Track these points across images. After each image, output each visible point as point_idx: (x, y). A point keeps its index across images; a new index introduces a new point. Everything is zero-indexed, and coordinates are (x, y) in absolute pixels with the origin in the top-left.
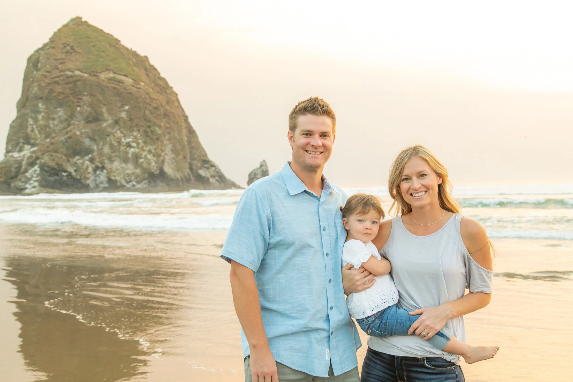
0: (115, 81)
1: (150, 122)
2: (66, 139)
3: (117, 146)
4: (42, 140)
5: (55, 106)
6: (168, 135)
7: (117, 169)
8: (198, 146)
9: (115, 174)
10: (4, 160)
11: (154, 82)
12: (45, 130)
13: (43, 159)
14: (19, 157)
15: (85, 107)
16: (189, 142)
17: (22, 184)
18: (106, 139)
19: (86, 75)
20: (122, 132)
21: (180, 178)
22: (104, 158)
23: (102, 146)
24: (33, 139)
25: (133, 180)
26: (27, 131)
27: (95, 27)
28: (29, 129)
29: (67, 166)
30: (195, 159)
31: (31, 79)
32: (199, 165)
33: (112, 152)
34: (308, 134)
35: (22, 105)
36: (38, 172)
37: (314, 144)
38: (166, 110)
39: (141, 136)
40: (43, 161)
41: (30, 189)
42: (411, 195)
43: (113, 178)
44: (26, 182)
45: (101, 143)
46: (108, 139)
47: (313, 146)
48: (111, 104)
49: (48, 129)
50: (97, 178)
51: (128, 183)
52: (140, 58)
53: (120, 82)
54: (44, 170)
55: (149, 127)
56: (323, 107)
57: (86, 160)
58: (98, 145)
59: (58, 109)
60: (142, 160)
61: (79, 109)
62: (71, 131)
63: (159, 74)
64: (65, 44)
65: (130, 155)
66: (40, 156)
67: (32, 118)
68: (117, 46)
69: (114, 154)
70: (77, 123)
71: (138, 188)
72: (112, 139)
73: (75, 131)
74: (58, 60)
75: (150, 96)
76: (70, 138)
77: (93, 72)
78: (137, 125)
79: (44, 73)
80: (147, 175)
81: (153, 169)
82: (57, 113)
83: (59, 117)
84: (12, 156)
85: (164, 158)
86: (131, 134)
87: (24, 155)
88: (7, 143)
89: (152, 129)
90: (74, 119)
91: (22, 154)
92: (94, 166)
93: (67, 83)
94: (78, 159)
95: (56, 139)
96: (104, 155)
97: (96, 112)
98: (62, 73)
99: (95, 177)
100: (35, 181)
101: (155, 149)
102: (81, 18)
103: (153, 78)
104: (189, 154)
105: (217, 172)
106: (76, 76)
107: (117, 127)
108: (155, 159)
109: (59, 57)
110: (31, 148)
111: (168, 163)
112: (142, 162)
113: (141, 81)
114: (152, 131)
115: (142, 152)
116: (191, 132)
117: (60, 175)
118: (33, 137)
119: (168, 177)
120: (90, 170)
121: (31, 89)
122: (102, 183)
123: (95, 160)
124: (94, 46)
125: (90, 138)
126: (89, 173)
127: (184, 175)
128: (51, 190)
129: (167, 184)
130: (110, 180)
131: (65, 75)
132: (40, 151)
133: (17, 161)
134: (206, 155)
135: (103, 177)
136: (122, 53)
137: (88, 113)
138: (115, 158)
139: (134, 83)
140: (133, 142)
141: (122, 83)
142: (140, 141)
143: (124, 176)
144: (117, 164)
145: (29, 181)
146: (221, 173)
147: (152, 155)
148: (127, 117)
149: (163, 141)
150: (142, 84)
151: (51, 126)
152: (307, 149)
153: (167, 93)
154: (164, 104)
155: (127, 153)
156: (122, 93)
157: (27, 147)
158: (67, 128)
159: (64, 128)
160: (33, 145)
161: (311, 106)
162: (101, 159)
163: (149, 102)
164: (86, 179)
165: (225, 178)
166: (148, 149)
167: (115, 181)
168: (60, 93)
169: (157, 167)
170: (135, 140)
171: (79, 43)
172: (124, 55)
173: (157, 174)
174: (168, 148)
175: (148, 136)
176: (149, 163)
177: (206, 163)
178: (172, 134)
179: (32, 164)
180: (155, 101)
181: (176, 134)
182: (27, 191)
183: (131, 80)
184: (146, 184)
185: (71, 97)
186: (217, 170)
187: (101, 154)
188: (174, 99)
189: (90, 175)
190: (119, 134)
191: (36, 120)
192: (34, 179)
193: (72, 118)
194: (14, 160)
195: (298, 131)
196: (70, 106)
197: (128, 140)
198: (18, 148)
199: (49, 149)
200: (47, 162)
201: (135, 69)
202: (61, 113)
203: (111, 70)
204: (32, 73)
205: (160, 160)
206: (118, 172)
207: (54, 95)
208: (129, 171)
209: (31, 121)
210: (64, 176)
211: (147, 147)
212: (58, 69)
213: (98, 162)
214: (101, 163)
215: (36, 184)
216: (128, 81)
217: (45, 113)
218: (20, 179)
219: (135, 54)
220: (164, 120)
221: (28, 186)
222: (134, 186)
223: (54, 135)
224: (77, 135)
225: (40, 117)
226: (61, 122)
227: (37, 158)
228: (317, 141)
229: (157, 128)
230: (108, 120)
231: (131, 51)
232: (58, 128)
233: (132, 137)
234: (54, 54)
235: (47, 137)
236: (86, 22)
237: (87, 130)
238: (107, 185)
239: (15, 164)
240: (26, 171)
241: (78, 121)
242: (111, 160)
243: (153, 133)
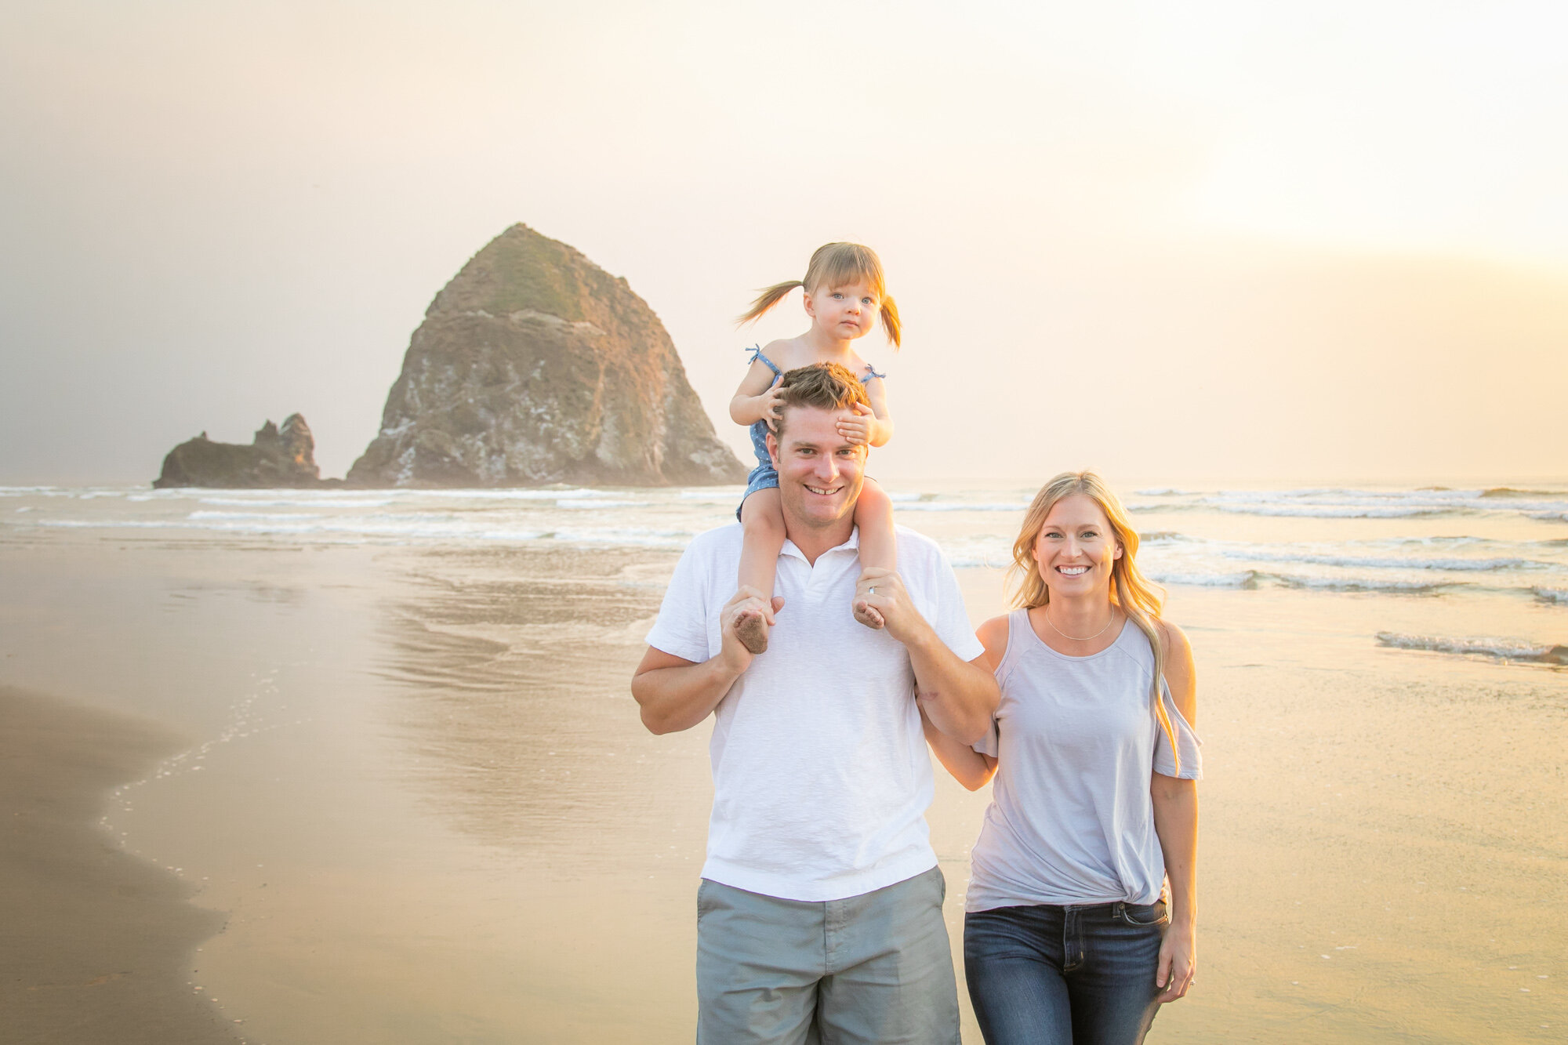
0: (533, 323)
1: (575, 383)
2: (453, 409)
3: (523, 419)
4: (423, 411)
5: (444, 362)
7: (521, 454)
9: (517, 461)
12: (428, 397)
13: (421, 439)
14: (395, 434)
15: (484, 363)
17: (394, 473)
18: (509, 409)
19: (491, 316)
20: (532, 399)
21: (616, 466)
22: (504, 436)
23: (502, 419)
24: (413, 410)
25: (542, 469)
28: (408, 396)
29: (451, 448)
33: (516, 429)
36: (413, 456)
39: (559, 404)
40: (420, 441)
41: (402, 479)
43: (514, 466)
44: (398, 470)
45: (501, 415)
46: (512, 409)
47: (819, 477)
48: (520, 357)
49: (432, 396)
50: (492, 467)
51: (535, 473)
53: (540, 324)
54: (421, 454)
55: (574, 391)
57: (479, 440)
58: (497, 417)
59: (448, 367)
60: (558, 440)
61: (474, 366)
62: (460, 398)
65: (541, 433)
66: (418, 434)
67: (413, 379)
69: (518, 432)
70: (470, 385)
72: (517, 410)
73: (467, 397)
74: (462, 294)
76: (457, 407)
77: (502, 311)
78: (555, 389)
79: (438, 315)
80: (563, 462)
81: (575, 453)
82: (445, 372)
83: (448, 379)
84: (387, 434)
85: (599, 438)
86: (545, 401)
87: (400, 432)
89: (578, 393)
90: (468, 380)
91: (398, 430)
92: (488, 448)
93: (465, 328)
94: (469, 439)
95: (441, 409)
96: (504, 432)
97: (497, 369)
98: (461, 314)
99: (489, 464)
100: (411, 469)
101: (580, 424)
106: (478, 318)
107: (527, 392)
108: (579, 438)
109: (466, 289)
110: (410, 422)
111: (605, 444)
112: (557, 444)
113: (585, 320)
114: (578, 398)
115: (559, 428)
117: (440, 460)
118: (412, 406)
119: (602, 466)
120: (483, 454)
122: (498, 472)
123: (491, 439)
125: (487, 407)
126: (480, 458)
128: (427, 484)
129: (600, 476)
130: (509, 470)
131: (463, 316)
132: (419, 426)
133: (392, 439)
135: (499, 465)
137: (487, 372)
138: (520, 437)
139: (563, 325)
140: (546, 413)
142: (558, 411)
143: (531, 463)
144: (521, 446)
145: (402, 468)
147: (573, 432)
148: (542, 376)
149: (600, 411)
150: (583, 325)
151: (437, 391)
155: (537, 429)
156: (539, 341)
157: (404, 420)
158: (457, 393)
159: (453, 394)
160: (413, 418)
162: (499, 439)
164: (476, 467)
166: (568, 423)
167: (517, 471)
168: (452, 343)
169: (581, 450)
170: (549, 410)
173: (582, 460)
174: (609, 423)
175: (570, 405)
176: (567, 446)
179: (407, 445)
182: (399, 483)
183: (560, 321)
184: (561, 475)
185: (466, 350)
189: (480, 462)
190: (527, 402)
192: (409, 466)
193: (465, 379)
194: (388, 439)
196: (463, 362)
197: (540, 410)
198: (395, 422)
199: (430, 424)
200: (425, 442)
202: (451, 372)
203: (533, 307)
205: (590, 440)
208: (537, 457)
209: (411, 385)
210: (446, 461)
211: (567, 421)
212: (457, 308)
213: (495, 442)
214: (499, 444)
215: (409, 473)
216: (557, 322)
217: (430, 372)
218: (391, 467)
221: (401, 476)
222: (544, 477)
223: (438, 404)
224: (469, 404)
225: (423, 378)
226: (450, 385)
227: (413, 437)
229: (588, 393)
230: (514, 382)
232: (445, 393)
233: (546, 406)
235: (430, 407)
237: (484, 396)
239: (388, 444)
240: (399, 455)
242: (513, 439)
243: (580, 399)
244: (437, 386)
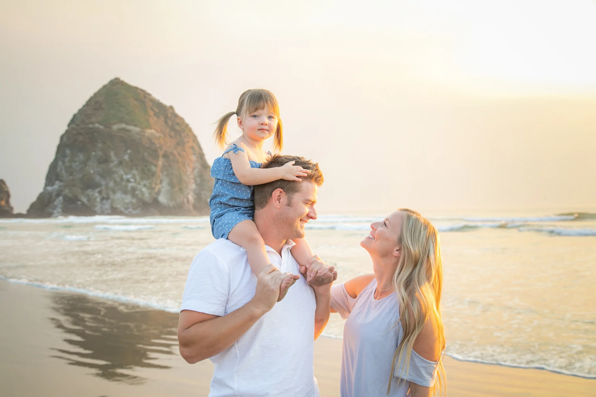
0: (124, 131)
1: (147, 162)
2: (82, 176)
3: (119, 181)
4: (67, 177)
5: (78, 151)
7: (119, 199)
9: (116, 203)
14: (51, 190)
15: (99, 152)
17: (52, 210)
19: (102, 127)
20: (124, 171)
22: (109, 190)
23: (108, 181)
24: (61, 176)
25: (130, 208)
28: (59, 170)
29: (82, 197)
36: (62, 201)
39: (138, 173)
40: (65, 193)
41: (56, 214)
43: (115, 206)
44: (54, 209)
45: (108, 179)
46: (113, 176)
48: (117, 149)
49: (71, 169)
51: (126, 209)
53: (128, 131)
54: (66, 200)
55: (146, 166)
57: (96, 192)
58: (106, 180)
59: (79, 154)
60: (138, 192)
61: (94, 153)
62: (86, 170)
65: (129, 188)
66: (64, 190)
67: (61, 160)
69: (116, 188)
70: (91, 164)
71: (134, 214)
72: (116, 176)
73: (90, 170)
76: (85, 175)
77: (107, 124)
78: (136, 165)
80: (141, 204)
81: (146, 199)
82: (78, 156)
83: (79, 160)
84: (48, 189)
85: (159, 190)
86: (131, 171)
87: (55, 188)
88: (46, 180)
89: (148, 167)
90: (90, 161)
91: (53, 187)
92: (101, 197)
93: (88, 134)
94: (90, 192)
95: (76, 176)
96: (110, 188)
97: (105, 155)
99: (102, 205)
100: (60, 208)
101: (150, 183)
106: (95, 128)
107: (121, 167)
108: (149, 191)
110: (60, 183)
111: (163, 194)
112: (138, 194)
115: (138, 186)
117: (76, 203)
119: (161, 205)
120: (98, 199)
122: (107, 209)
123: (102, 192)
125: (100, 175)
126: (97, 202)
129: (160, 211)
130: (112, 208)
131: (87, 127)
132: (65, 186)
133: (50, 193)
135: (107, 205)
137: (100, 156)
138: (118, 191)
139: (140, 131)
140: (132, 178)
141: (130, 132)
142: (137, 177)
143: (124, 204)
144: (118, 195)
145: (56, 208)
147: (146, 188)
148: (129, 159)
149: (160, 176)
151: (74, 166)
155: (127, 187)
156: (127, 140)
157: (57, 182)
158: (84, 168)
159: (82, 168)
160: (61, 181)
162: (107, 191)
163: (148, 146)
164: (95, 207)
166: (143, 183)
167: (116, 208)
168: (82, 141)
169: (150, 198)
170: (133, 176)
173: (150, 203)
175: (144, 173)
176: (143, 195)
179: (58, 195)
182: (54, 215)
183: (139, 129)
184: (140, 211)
187: (107, 187)
189: (97, 204)
190: (121, 172)
191: (64, 162)
192: (59, 206)
193: (88, 160)
194: (48, 193)
196: (87, 151)
197: (128, 177)
198: (52, 183)
199: (70, 184)
200: (68, 194)
202: (81, 156)
203: (124, 122)
205: (155, 192)
206: (119, 201)
207: (77, 143)
208: (127, 201)
209: (60, 163)
210: (79, 204)
212: (84, 123)
213: (105, 193)
214: (107, 195)
216: (137, 130)
217: (70, 157)
218: (50, 207)
221: (56, 212)
222: (130, 212)
223: (75, 173)
224: (91, 173)
225: (67, 160)
226: (80, 163)
227: (61, 191)
229: (153, 167)
230: (114, 162)
232: (78, 168)
233: (131, 174)
235: (70, 175)
237: (99, 169)
238: (110, 210)
239: (49, 195)
240: (54, 201)
241: (92, 162)
242: (114, 192)
243: (149, 170)
244: (74, 164)
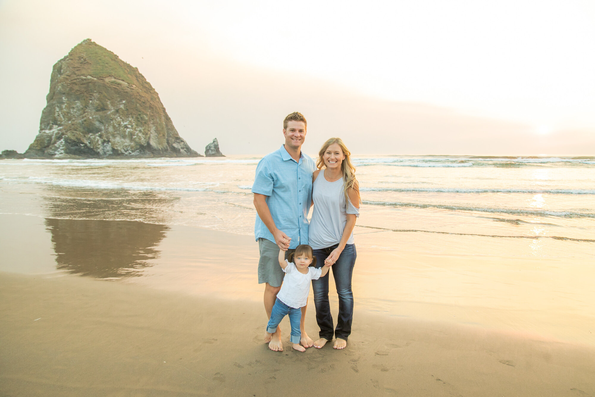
0: (116, 84)
1: (140, 111)
2: (82, 121)
3: (118, 127)
4: (65, 122)
5: (74, 99)
6: (152, 121)
7: (119, 143)
8: (173, 128)
9: (117, 146)
10: (39, 135)
11: (142, 85)
12: (68, 115)
13: (67, 135)
14: (50, 133)
15: (95, 101)
16: (167, 125)
17: (53, 151)
18: (110, 122)
19: (95, 79)
20: (121, 118)
21: (161, 149)
22: (109, 135)
23: (107, 126)
24: (59, 121)
25: (129, 150)
26: (55, 116)
27: (100, 46)
28: (56, 115)
29: (84, 140)
30: (170, 136)
31: (57, 80)
32: (173, 140)
33: (115, 131)
34: (293, 130)
35: (50, 98)
36: (63, 143)
37: (296, 136)
38: (151, 104)
39: (134, 120)
40: (67, 136)
41: (58, 155)
42: (329, 161)
43: (116, 148)
44: (55, 150)
45: (107, 125)
46: (112, 122)
47: (295, 136)
48: (113, 99)
49: (69, 115)
50: (105, 148)
51: (126, 151)
52: (132, 69)
53: (119, 84)
54: (68, 142)
55: (140, 115)
56: (300, 117)
57: (97, 136)
58: (105, 126)
59: (76, 101)
60: (135, 137)
61: (91, 101)
62: (85, 116)
63: (146, 80)
64: (80, 57)
65: (127, 133)
66: (65, 133)
67: (58, 107)
68: (116, 60)
69: (116, 133)
70: (90, 111)
71: (133, 155)
72: (115, 123)
73: (89, 116)
74: (75, 68)
75: (139, 94)
76: (85, 121)
77: (100, 77)
78: (131, 114)
79: (65, 77)
80: (138, 147)
81: (143, 143)
82: (76, 104)
83: (77, 107)
84: (45, 133)
85: (150, 136)
86: (127, 119)
87: (53, 132)
88: (41, 124)
89: (141, 116)
90: (88, 108)
91: (52, 131)
92: (102, 140)
93: (82, 84)
94: (91, 135)
95: (76, 121)
96: (110, 133)
97: (102, 104)
98: (78, 77)
99: (103, 147)
100: (63, 149)
101: (144, 130)
102: (91, 40)
103: (141, 83)
104: (166, 134)
105: (185, 145)
106: (88, 79)
107: (118, 115)
108: (144, 136)
109: (76, 65)
110: (58, 127)
111: (153, 139)
112: (135, 138)
113: (134, 84)
114: (141, 118)
115: (135, 131)
116: (168, 119)
117: (79, 145)
118: (59, 120)
119: (153, 148)
120: (100, 142)
121: (56, 87)
122: (108, 151)
123: (103, 136)
124: (100, 59)
125: (99, 121)
126: (99, 144)
127: (164, 147)
128: (73, 156)
129: (153, 153)
130: (113, 150)
131: (80, 78)
132: (65, 129)
133: (49, 135)
134: (177, 134)
136: (120, 65)
137: (97, 105)
138: (117, 135)
139: (129, 85)
140: (129, 124)
141: (121, 85)
142: (134, 124)
143: (123, 147)
144: (118, 139)
145: (57, 149)
146: (188, 146)
147: (142, 133)
148: (124, 108)
149: (149, 124)
150: (134, 86)
151: (72, 113)
152: (293, 138)
153: (151, 93)
154: (149, 100)
155: (125, 132)
156: (120, 92)
157: (55, 126)
158: (83, 114)
159: (81, 114)
160: (59, 125)
161: (295, 117)
162: (107, 136)
163: (139, 98)
164: (97, 149)
165: (191, 149)
167: (117, 150)
168: (78, 90)
169: (145, 141)
170: (130, 123)
171: (90, 57)
172: (122, 66)
173: (145, 146)
174: (152, 130)
175: (139, 121)
176: (140, 139)
177: (178, 139)
178: (155, 120)
179: (59, 138)
180: (143, 98)
181: (158, 120)
182: (56, 156)
183: (126, 84)
184: (138, 152)
185: (85, 94)
186: (185, 144)
187: (107, 132)
188: (156, 97)
189: (100, 146)
190: (119, 119)
191: (61, 109)
192: (61, 148)
193: (87, 108)
194: (46, 135)
195: (288, 129)
196: (84, 100)
197: (126, 123)
198: (49, 127)
199: (71, 128)
200: (70, 136)
201: (129, 76)
202: (78, 104)
203: (113, 76)
204: (57, 75)
205: (148, 137)
206: (119, 144)
207: (73, 91)
208: (126, 144)
209: (57, 109)
210: (82, 146)
211: (138, 128)
212: (75, 74)
213: (105, 137)
214: (107, 138)
215: (63, 151)
216: (125, 84)
217: (68, 104)
218: (51, 148)
219: (129, 66)
220: (150, 111)
221: (56, 152)
222: (130, 153)
223: (74, 119)
224: (90, 119)
225: (64, 106)
226: (79, 110)
227: (63, 134)
228: (298, 134)
229: (145, 116)
230: (111, 110)
231: (126, 64)
232: (76, 114)
233: (128, 121)
234: (72, 64)
235: (69, 120)
236: (94, 42)
237: (97, 116)
238: (111, 153)
239: (47, 138)
240: (55, 143)
241: (90, 110)
242: (114, 136)
244: (72, 110)
